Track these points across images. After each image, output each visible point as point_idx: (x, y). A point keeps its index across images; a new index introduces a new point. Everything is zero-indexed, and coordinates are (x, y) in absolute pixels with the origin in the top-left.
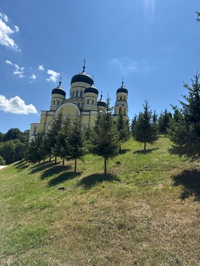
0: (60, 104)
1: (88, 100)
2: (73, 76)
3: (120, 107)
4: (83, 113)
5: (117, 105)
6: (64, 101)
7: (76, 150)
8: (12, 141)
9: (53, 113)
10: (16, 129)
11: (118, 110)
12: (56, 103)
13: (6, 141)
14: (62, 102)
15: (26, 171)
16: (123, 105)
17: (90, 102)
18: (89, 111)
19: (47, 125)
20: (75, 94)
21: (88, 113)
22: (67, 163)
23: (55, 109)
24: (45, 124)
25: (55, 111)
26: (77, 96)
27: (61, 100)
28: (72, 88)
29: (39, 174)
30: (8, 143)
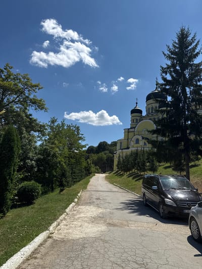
0: (138, 121)
2: (147, 95)
6: (142, 118)
7: (144, 168)
8: (103, 153)
9: (133, 130)
10: (104, 142)
12: (135, 121)
13: (98, 153)
14: (140, 119)
15: (125, 177)
19: (129, 140)
20: (150, 110)
22: (142, 173)
23: (135, 126)
24: (128, 139)
25: (134, 128)
26: (152, 112)
27: (138, 118)
28: (147, 105)
29: (131, 178)
30: (100, 154)
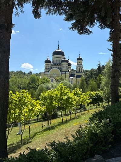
1: (64, 66)
3: (79, 68)
4: (62, 73)
5: (78, 67)
11: (78, 69)
12: (48, 68)
16: (81, 67)
17: (65, 67)
18: (65, 72)
20: (56, 61)
21: (65, 73)
23: (47, 70)
25: (48, 72)
28: (54, 58)
